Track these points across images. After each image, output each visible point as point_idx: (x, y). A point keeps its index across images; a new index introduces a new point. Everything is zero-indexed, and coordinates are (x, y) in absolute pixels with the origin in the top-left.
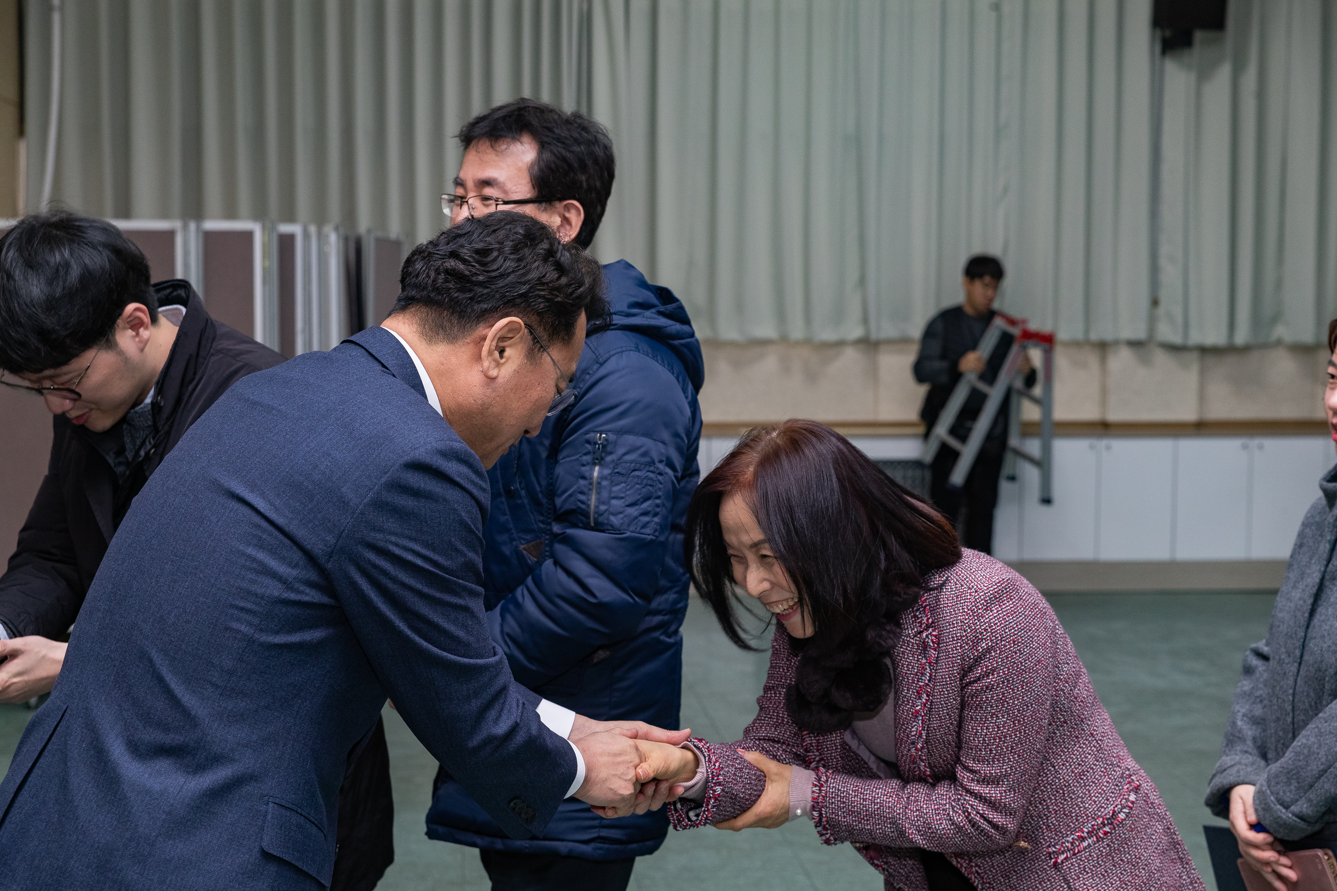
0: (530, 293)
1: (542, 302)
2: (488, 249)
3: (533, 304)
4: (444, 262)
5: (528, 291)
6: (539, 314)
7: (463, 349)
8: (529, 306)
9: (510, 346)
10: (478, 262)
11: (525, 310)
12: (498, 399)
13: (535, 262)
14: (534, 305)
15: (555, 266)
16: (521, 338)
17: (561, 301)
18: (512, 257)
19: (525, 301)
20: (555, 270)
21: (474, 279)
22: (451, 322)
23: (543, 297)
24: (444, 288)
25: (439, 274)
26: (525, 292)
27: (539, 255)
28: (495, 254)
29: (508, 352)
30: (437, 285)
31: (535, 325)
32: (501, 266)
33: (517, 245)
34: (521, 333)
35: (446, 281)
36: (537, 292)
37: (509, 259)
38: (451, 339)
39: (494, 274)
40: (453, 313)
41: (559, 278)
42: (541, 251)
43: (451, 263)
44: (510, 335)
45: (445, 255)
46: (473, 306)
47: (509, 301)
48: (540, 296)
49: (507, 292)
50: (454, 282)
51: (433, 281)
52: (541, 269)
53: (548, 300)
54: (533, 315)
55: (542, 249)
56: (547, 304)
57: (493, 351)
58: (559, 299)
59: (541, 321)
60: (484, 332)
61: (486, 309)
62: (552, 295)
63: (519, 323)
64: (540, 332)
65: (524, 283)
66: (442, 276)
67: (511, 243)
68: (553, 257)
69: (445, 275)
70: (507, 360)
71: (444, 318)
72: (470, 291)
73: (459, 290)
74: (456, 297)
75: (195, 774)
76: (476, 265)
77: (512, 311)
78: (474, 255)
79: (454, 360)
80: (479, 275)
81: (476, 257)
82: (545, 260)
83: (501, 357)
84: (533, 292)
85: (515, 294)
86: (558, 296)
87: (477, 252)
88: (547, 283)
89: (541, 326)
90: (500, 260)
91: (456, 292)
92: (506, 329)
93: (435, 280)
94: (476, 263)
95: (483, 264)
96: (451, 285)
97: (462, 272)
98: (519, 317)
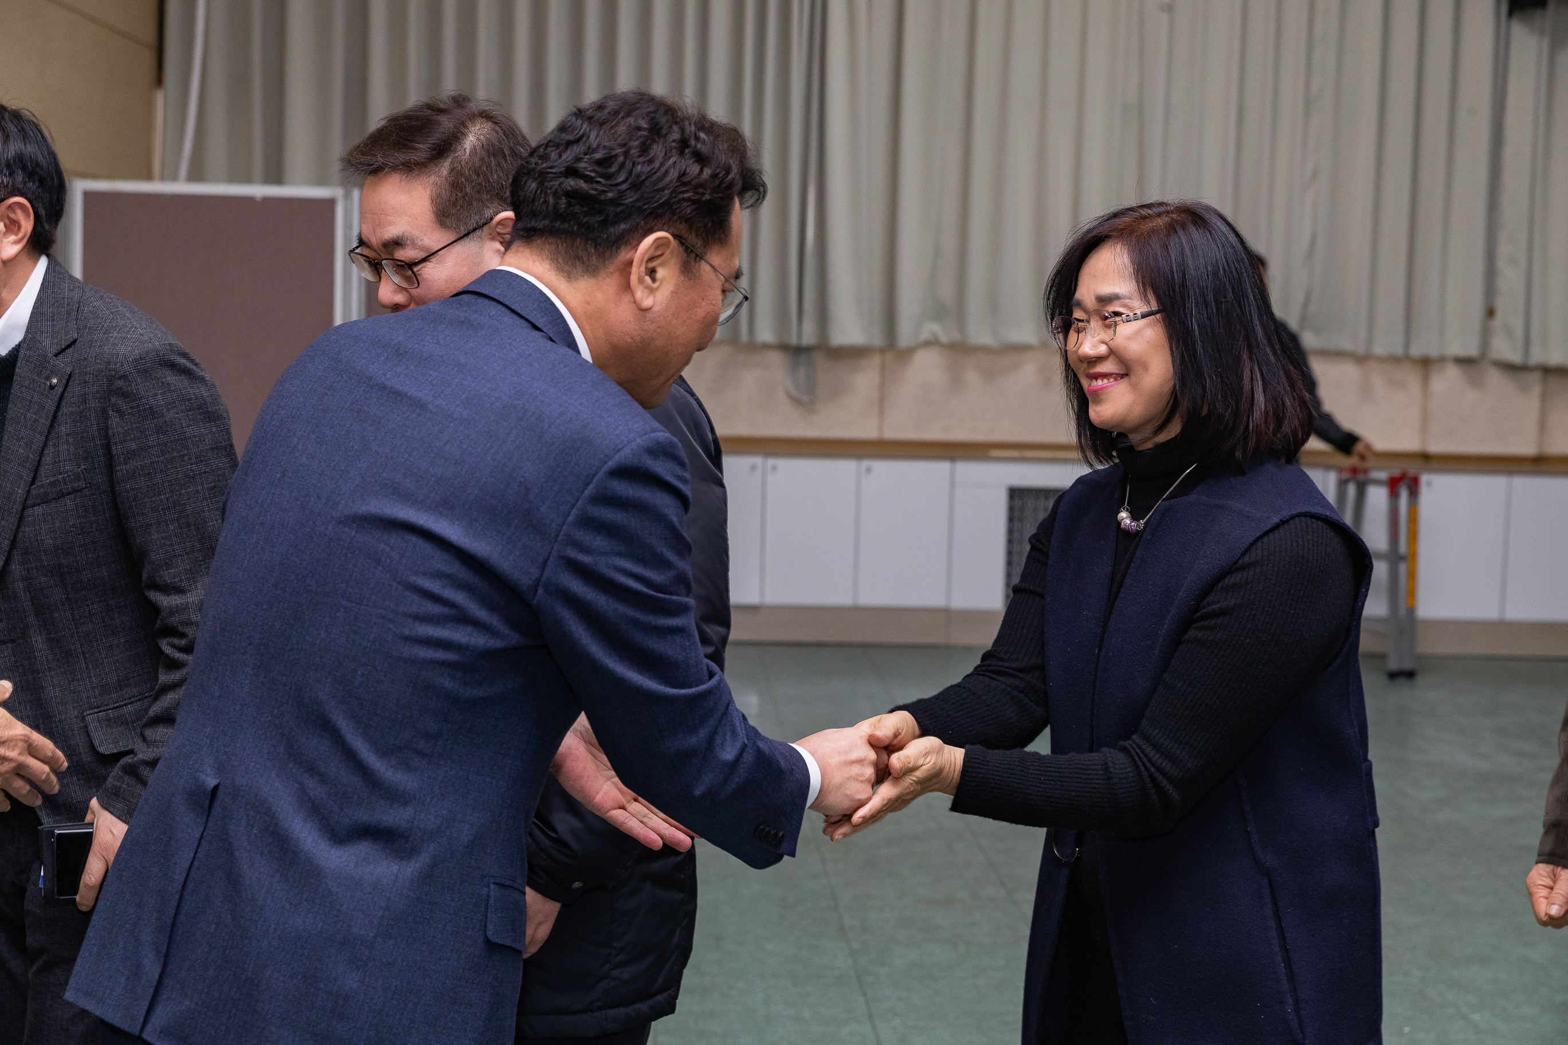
0: (672, 199)
1: (688, 206)
2: (611, 157)
3: (678, 211)
4: (562, 183)
5: (670, 198)
6: (688, 221)
7: (608, 281)
8: (674, 214)
9: (661, 265)
10: (602, 176)
11: (669, 221)
12: (659, 330)
13: (670, 158)
14: (680, 212)
15: (694, 157)
16: (672, 253)
17: (709, 200)
18: (641, 159)
19: (668, 210)
20: (693, 163)
21: (602, 197)
22: (587, 249)
23: (689, 199)
24: (569, 214)
25: (561, 199)
26: (666, 200)
27: (671, 149)
28: (621, 159)
29: (661, 273)
30: (561, 211)
31: (684, 233)
32: (630, 173)
33: (643, 144)
34: (671, 247)
35: (569, 205)
36: (681, 196)
37: (638, 164)
38: (592, 271)
39: (624, 187)
40: (587, 240)
41: (701, 171)
42: (674, 144)
43: (571, 183)
44: (659, 253)
45: (561, 173)
46: (608, 229)
47: (650, 214)
48: (684, 199)
49: (645, 204)
50: (579, 204)
51: (555, 207)
52: (677, 167)
53: (693, 202)
54: (681, 223)
55: (674, 141)
56: (694, 207)
57: (644, 277)
58: (707, 197)
59: (691, 227)
60: (628, 256)
61: (624, 230)
62: (697, 193)
63: (667, 238)
64: (692, 239)
65: (663, 189)
66: (563, 201)
67: (637, 143)
68: (688, 146)
69: (566, 199)
70: (661, 283)
71: (578, 248)
72: (600, 212)
73: (587, 214)
74: (586, 222)
75: (409, 859)
76: (601, 180)
77: (655, 225)
78: (596, 168)
79: (599, 296)
80: (606, 192)
81: (599, 169)
82: (681, 153)
83: (654, 280)
84: (675, 197)
85: (655, 205)
86: (703, 194)
87: (599, 163)
88: (689, 183)
89: (691, 234)
90: (629, 164)
91: (583, 218)
92: (653, 248)
93: (556, 205)
94: (600, 177)
95: (608, 177)
96: (577, 209)
97: (586, 191)
98: (666, 231)
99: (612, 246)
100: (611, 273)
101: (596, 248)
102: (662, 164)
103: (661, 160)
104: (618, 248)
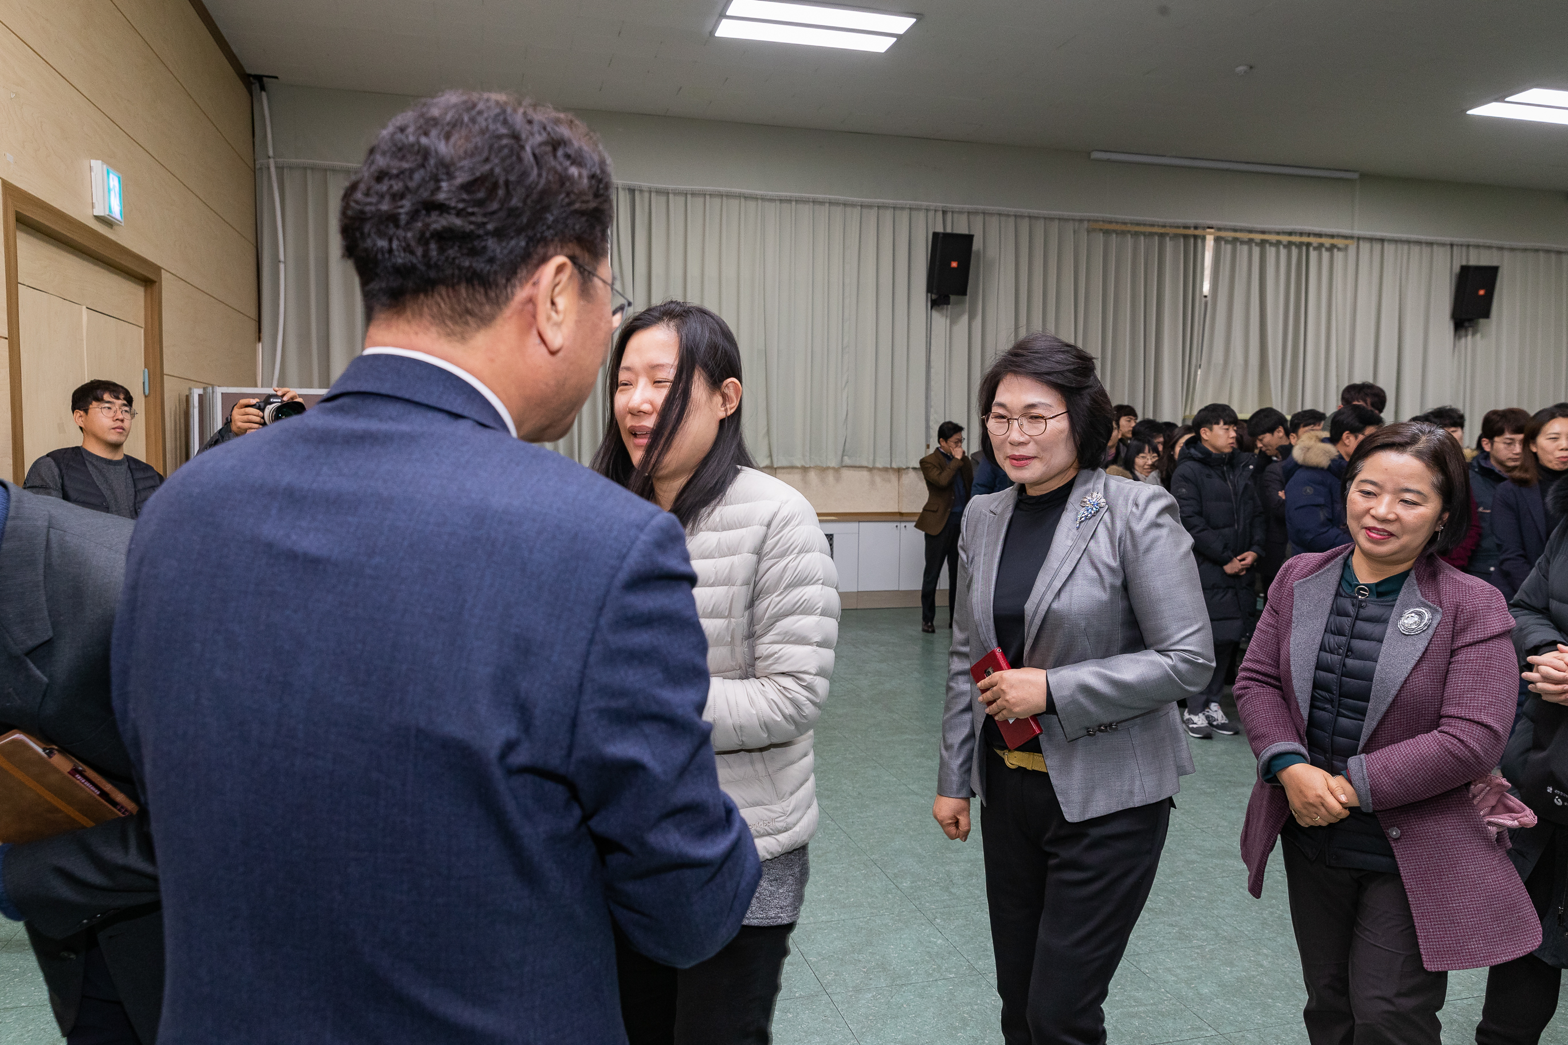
2: (476, 179)
4: (424, 223)
6: (579, 238)
7: (506, 327)
9: (561, 293)
10: (475, 204)
11: (563, 244)
14: (572, 228)
16: (570, 277)
18: (515, 175)
19: (557, 229)
22: (477, 300)
23: (576, 212)
24: (444, 260)
25: (430, 244)
26: (553, 217)
28: (491, 178)
29: (559, 302)
30: (433, 260)
31: (578, 252)
32: (506, 194)
35: (441, 250)
36: (568, 210)
37: (512, 181)
38: (486, 321)
39: (502, 212)
40: (473, 288)
43: (439, 222)
44: (557, 280)
47: (540, 238)
48: (572, 213)
50: (454, 245)
51: (426, 257)
53: (583, 214)
54: (574, 241)
56: (584, 219)
57: (548, 311)
58: (593, 205)
59: (583, 244)
60: (528, 294)
62: (585, 203)
63: (563, 263)
64: (585, 257)
65: (549, 206)
66: (434, 244)
69: (437, 242)
70: (564, 313)
72: (483, 248)
73: (466, 255)
74: (468, 265)
76: (476, 210)
77: (548, 251)
78: (465, 196)
79: (501, 346)
80: (484, 223)
81: (468, 197)
82: (556, 158)
83: (559, 313)
87: (467, 187)
88: (574, 192)
89: (583, 251)
90: (500, 184)
93: (426, 254)
94: (473, 206)
95: (480, 203)
96: (451, 253)
97: (462, 227)
98: (560, 254)
99: (506, 287)
100: (510, 318)
101: (486, 294)
102: (540, 175)
103: (535, 171)
104: (514, 286)
